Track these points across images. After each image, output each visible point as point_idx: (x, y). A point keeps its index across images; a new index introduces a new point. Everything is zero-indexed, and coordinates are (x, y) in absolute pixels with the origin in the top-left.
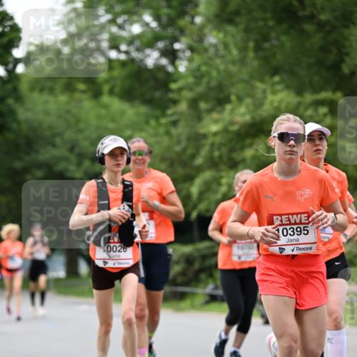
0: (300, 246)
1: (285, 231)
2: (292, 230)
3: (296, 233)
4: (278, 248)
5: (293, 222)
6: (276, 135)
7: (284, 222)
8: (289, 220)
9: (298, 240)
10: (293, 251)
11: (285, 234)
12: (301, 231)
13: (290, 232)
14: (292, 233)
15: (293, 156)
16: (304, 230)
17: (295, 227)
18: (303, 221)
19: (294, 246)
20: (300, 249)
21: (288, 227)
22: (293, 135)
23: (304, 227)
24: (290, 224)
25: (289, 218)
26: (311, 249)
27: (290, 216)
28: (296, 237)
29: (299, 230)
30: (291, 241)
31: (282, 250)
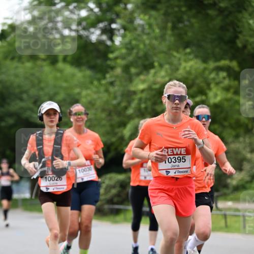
0: (180, 170)
1: (170, 159)
2: (174, 158)
3: (177, 161)
4: (165, 171)
5: (175, 153)
6: (166, 95)
7: (169, 153)
8: (173, 152)
9: (179, 166)
10: (175, 173)
11: (170, 161)
12: (180, 160)
13: (173, 160)
14: (175, 161)
15: (178, 111)
16: (183, 159)
17: (177, 157)
18: (182, 153)
19: (175, 170)
20: (180, 172)
21: (172, 157)
22: (178, 96)
23: (183, 157)
24: (174, 155)
25: (173, 150)
26: (187, 172)
27: (174, 149)
28: (177, 163)
29: (179, 159)
30: (174, 166)
31: (168, 172)
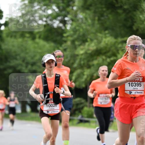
0: (138, 91)
1: (132, 84)
2: (135, 84)
3: (137, 85)
9: (137, 89)
10: (135, 93)
11: (132, 85)
12: (138, 85)
13: (134, 85)
14: (135, 85)
16: (140, 84)
17: (136, 83)
19: (135, 91)
21: (133, 82)
23: (140, 83)
24: (135, 81)
26: (142, 93)
28: (136, 87)
29: (138, 84)
30: (135, 89)
31: (131, 92)
